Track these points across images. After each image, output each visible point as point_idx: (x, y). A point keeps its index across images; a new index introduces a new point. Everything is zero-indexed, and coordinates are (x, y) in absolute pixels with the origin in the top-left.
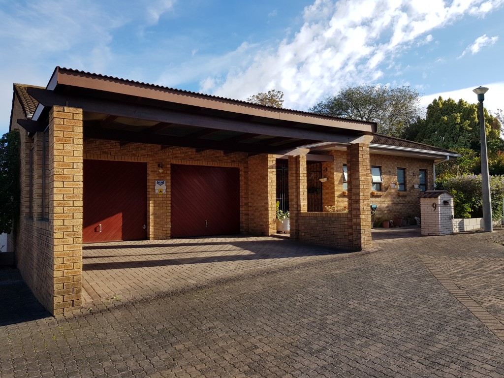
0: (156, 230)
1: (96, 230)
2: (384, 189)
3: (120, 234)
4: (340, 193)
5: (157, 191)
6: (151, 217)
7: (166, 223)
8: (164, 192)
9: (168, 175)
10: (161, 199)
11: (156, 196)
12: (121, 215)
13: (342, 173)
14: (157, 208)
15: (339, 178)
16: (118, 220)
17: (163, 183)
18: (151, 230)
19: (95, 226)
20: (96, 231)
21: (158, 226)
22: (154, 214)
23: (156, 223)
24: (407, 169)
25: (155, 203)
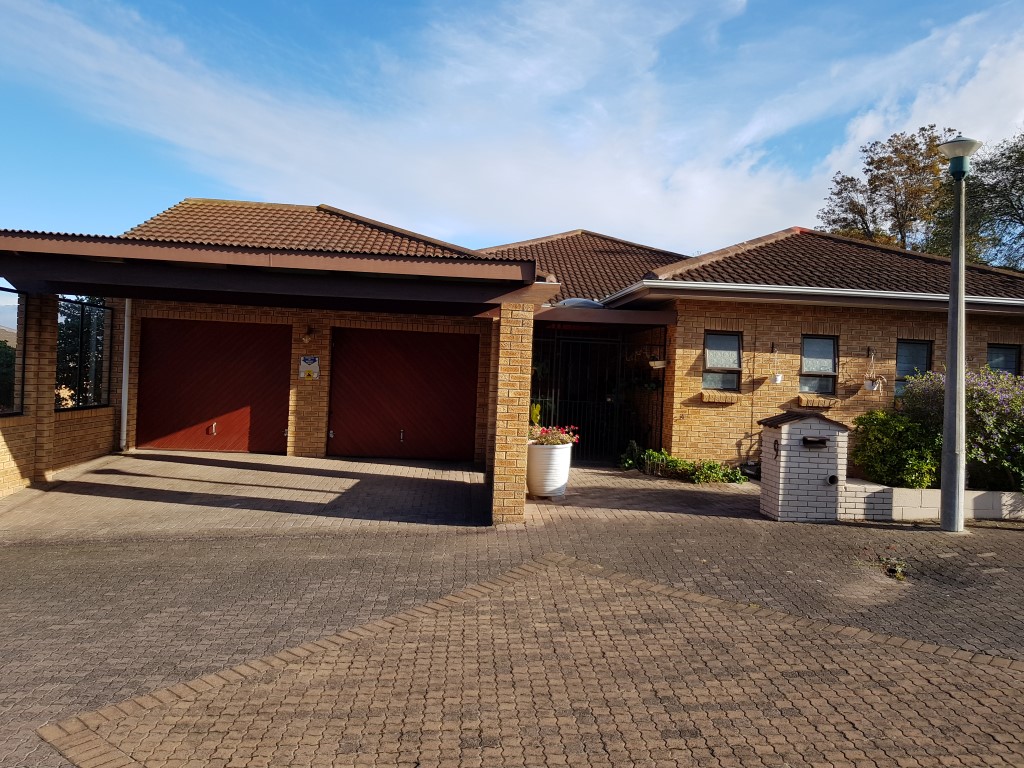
0: (298, 439)
1: (208, 431)
2: (840, 392)
3: (246, 440)
4: (692, 395)
5: (302, 375)
6: (291, 418)
7: (318, 430)
8: (315, 375)
9: (325, 348)
10: (310, 388)
11: (301, 383)
12: (247, 410)
13: (699, 352)
14: (302, 403)
15: (692, 361)
16: (242, 417)
17: (315, 361)
18: (290, 439)
19: (207, 424)
20: (208, 433)
21: (303, 434)
22: (297, 412)
23: (298, 429)
24: (937, 342)
25: (298, 394)
